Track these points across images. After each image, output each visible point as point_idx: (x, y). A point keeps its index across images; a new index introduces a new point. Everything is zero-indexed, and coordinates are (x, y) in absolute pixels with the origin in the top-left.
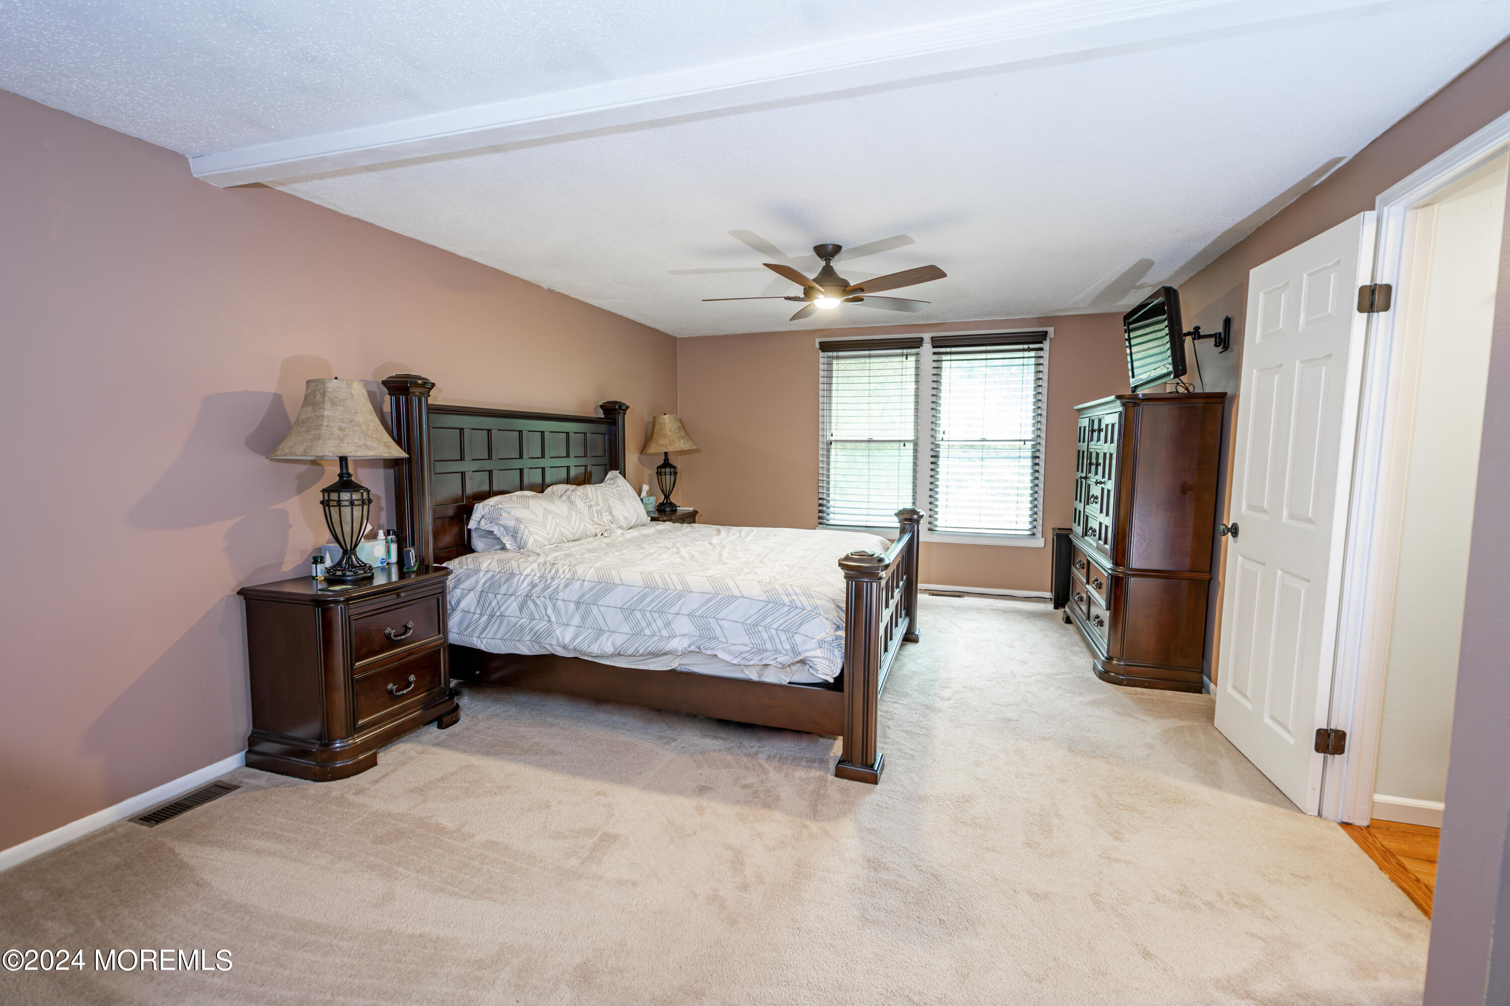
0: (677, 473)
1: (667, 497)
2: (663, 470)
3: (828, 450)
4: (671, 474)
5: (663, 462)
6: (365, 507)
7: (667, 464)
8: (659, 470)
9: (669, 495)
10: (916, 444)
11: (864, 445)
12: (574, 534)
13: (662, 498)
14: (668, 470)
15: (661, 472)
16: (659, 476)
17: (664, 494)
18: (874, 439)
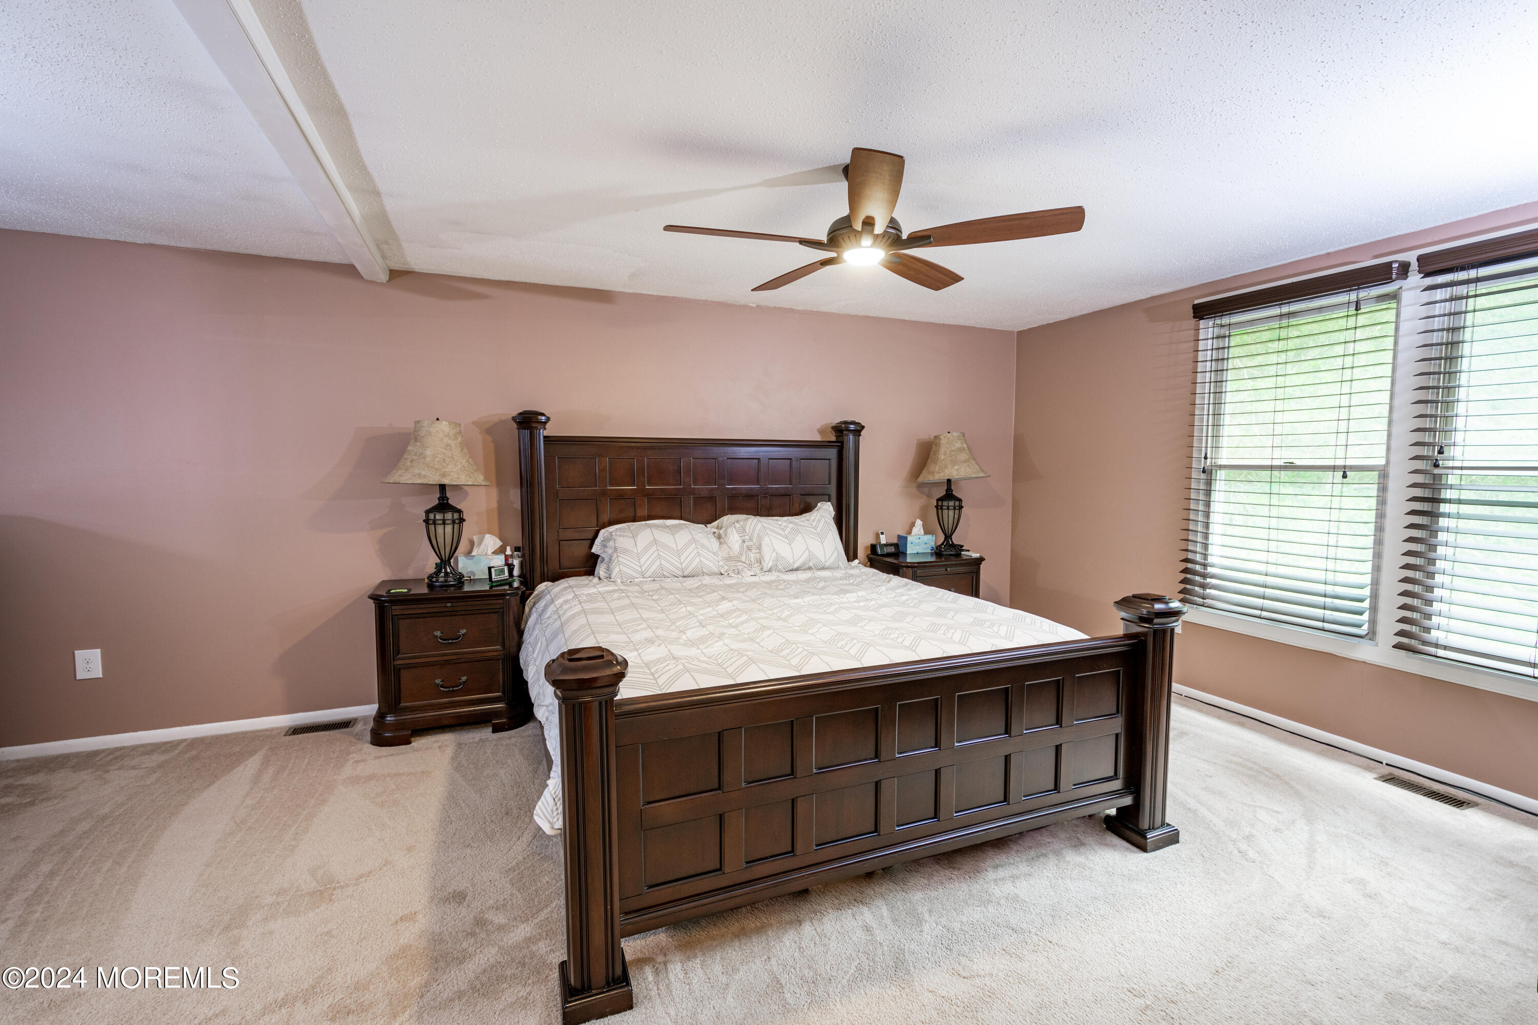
0: (962, 507)
1: (948, 537)
2: (945, 503)
3: (1209, 482)
4: (955, 509)
5: (945, 493)
6: (456, 526)
7: (949, 495)
8: (940, 503)
9: (951, 535)
10: (1384, 474)
11: (1265, 474)
12: (682, 570)
13: (941, 538)
14: (951, 503)
15: (942, 506)
16: (940, 511)
17: (945, 534)
18: (1298, 463)
